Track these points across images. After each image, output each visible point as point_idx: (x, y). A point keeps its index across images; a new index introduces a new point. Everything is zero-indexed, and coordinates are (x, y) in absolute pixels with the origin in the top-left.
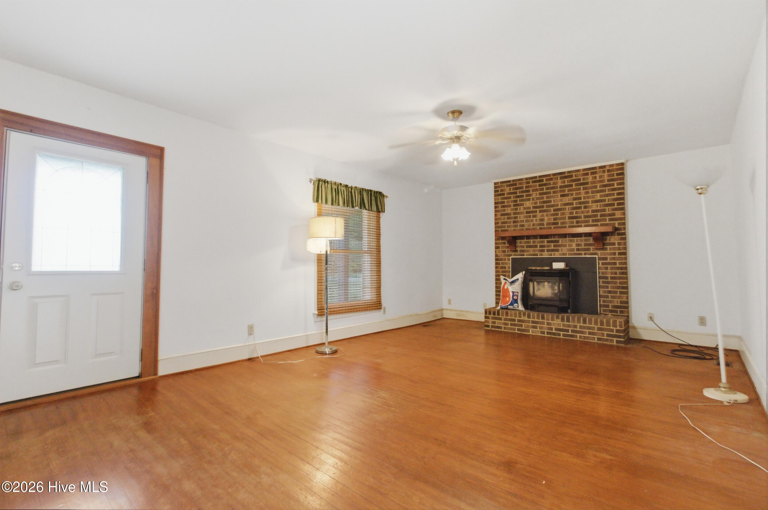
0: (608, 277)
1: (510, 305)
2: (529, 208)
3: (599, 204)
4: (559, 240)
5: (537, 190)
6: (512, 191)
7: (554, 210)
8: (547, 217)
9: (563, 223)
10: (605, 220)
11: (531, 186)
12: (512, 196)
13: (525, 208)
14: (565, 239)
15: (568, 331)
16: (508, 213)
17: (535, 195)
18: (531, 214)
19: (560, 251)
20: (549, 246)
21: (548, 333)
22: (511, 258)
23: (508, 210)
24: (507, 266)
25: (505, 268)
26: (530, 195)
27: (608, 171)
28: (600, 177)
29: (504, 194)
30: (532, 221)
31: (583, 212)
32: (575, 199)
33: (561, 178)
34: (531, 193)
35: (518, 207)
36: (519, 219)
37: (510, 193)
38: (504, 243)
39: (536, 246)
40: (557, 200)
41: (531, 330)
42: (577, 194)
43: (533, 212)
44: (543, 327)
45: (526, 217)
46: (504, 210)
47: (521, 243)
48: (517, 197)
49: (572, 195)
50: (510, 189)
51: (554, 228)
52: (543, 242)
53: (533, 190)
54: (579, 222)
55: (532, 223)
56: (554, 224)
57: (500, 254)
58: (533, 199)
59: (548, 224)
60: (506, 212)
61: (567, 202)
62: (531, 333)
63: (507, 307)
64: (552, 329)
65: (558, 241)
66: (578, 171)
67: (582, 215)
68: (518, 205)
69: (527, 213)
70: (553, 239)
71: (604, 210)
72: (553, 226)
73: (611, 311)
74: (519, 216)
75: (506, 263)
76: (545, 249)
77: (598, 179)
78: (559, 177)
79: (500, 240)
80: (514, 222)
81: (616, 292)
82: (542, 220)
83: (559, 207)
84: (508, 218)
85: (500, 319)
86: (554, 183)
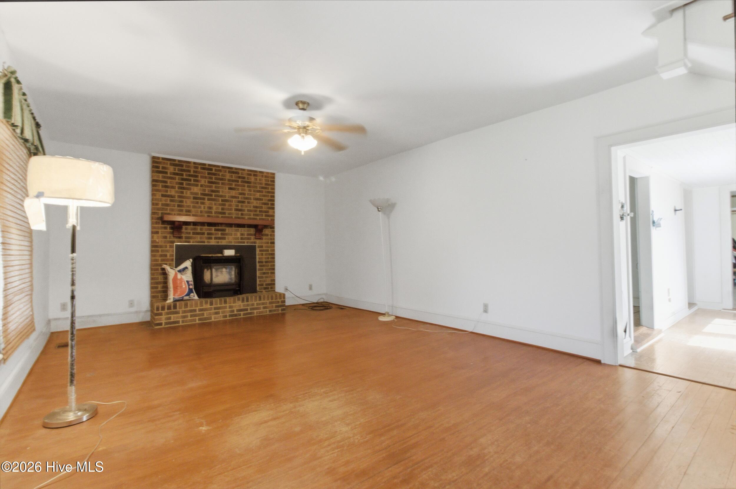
0: (263, 261)
1: (186, 295)
2: (197, 194)
3: (258, 201)
4: (226, 229)
5: (206, 178)
6: (177, 172)
7: (222, 201)
8: (215, 206)
9: (229, 214)
10: (262, 215)
11: (199, 173)
12: (177, 177)
13: (192, 193)
14: (231, 228)
15: (247, 310)
16: (171, 195)
17: (203, 181)
18: (199, 201)
19: (227, 239)
20: (216, 234)
21: (230, 316)
22: (176, 245)
23: (172, 192)
24: (168, 254)
25: (166, 256)
26: (197, 181)
27: (266, 177)
28: (260, 180)
29: (166, 173)
30: (200, 207)
31: (246, 207)
32: (241, 194)
33: (229, 172)
34: (199, 179)
35: (185, 191)
36: (184, 204)
37: (175, 174)
38: (166, 228)
39: (203, 234)
40: (225, 192)
41: (213, 316)
42: (242, 190)
43: (201, 199)
44: (225, 311)
45: (193, 202)
46: (167, 191)
47: (186, 229)
48: (183, 179)
49: (238, 189)
50: (175, 169)
51: (222, 217)
52: (210, 230)
53: (202, 177)
54: (243, 214)
55: (199, 210)
56: (221, 213)
57: (159, 241)
58: (202, 186)
59: (216, 213)
60: (169, 193)
61: (234, 195)
62: (213, 320)
63: (182, 298)
64: (233, 311)
65: (224, 230)
66: (244, 170)
67: (246, 209)
68: (184, 188)
69: (194, 198)
70: (220, 228)
71: (262, 207)
72: (220, 216)
73: (265, 288)
74: (184, 200)
75: (167, 251)
76: (213, 236)
77: (258, 181)
78: (227, 170)
79: (159, 224)
80: (179, 206)
81: (268, 273)
82: (210, 208)
83: (227, 198)
84: (171, 201)
85: (177, 313)
86: (222, 175)
